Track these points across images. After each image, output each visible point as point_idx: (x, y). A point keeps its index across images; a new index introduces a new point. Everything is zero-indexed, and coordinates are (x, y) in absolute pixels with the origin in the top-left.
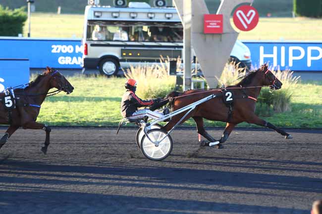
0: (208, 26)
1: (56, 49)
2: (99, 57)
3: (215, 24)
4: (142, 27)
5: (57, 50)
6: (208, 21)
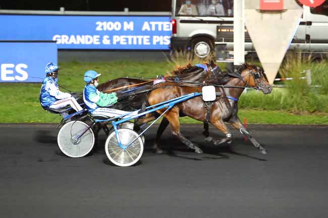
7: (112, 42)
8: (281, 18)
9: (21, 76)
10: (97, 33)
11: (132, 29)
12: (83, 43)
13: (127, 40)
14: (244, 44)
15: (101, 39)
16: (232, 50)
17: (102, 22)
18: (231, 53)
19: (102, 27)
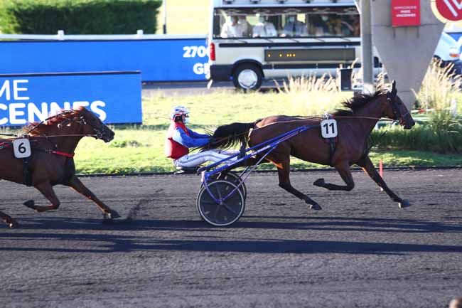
0: (398, 16)
1: (189, 52)
2: (232, 62)
3: (409, 11)
4: (296, 16)
5: (191, 53)
6: (396, 8)
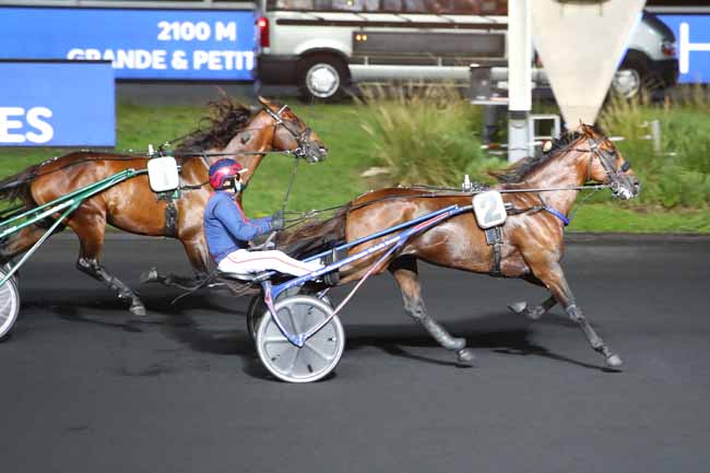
7: (191, 64)
8: (601, 14)
9: (38, 132)
10: (160, 45)
11: (233, 37)
12: (131, 66)
13: (223, 60)
14: (530, 71)
15: (168, 59)
16: (506, 80)
17: (171, 22)
18: (501, 85)
19: (171, 33)
